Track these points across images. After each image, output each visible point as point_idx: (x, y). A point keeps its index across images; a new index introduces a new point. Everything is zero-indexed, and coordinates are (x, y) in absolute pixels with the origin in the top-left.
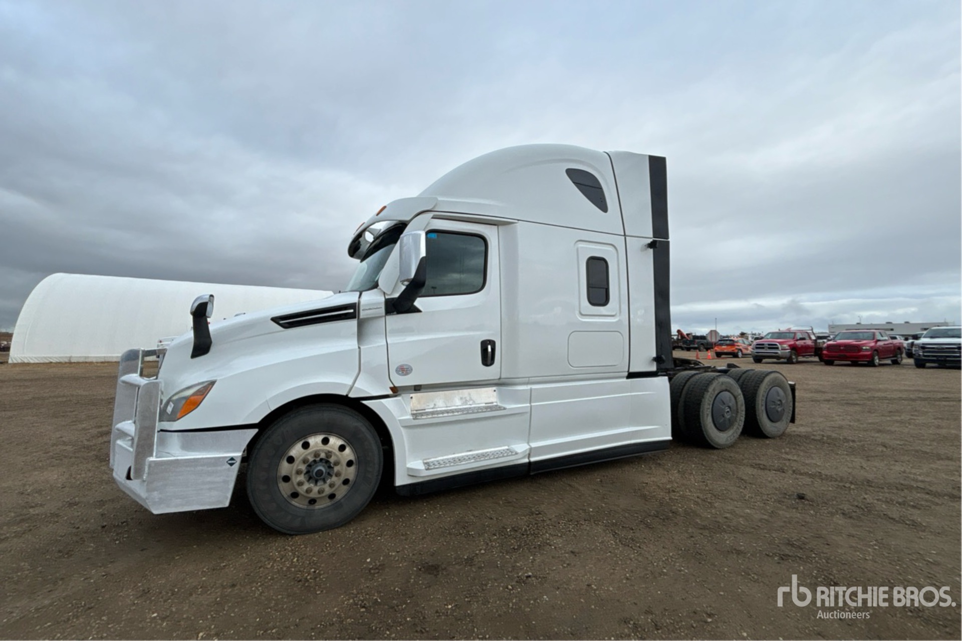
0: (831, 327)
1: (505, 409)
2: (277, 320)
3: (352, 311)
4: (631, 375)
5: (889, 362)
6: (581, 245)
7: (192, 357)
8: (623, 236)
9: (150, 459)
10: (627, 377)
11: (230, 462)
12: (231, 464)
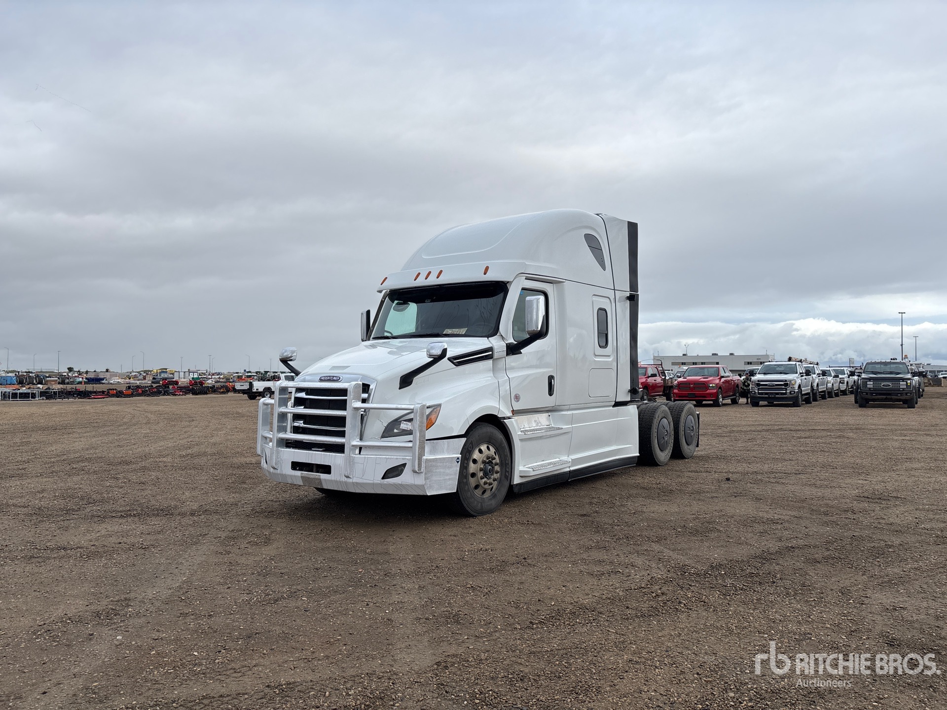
0: (655, 358)
1: (562, 428)
2: (452, 360)
3: (491, 353)
4: (617, 404)
5: (729, 401)
6: (595, 298)
7: (400, 389)
8: (614, 289)
9: (424, 457)
10: (614, 406)
11: (457, 460)
12: (458, 462)
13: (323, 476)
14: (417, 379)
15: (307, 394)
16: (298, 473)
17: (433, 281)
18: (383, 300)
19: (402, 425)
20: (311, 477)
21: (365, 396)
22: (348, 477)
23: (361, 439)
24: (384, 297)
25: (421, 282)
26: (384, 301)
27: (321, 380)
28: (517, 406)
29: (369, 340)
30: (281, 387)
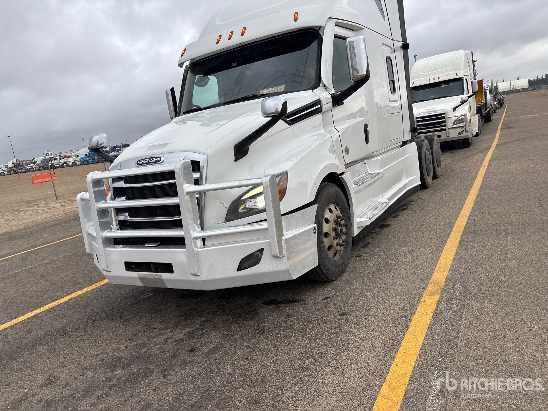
4: (404, 144)
6: (382, 47)
7: (235, 161)
8: (392, 40)
9: (284, 238)
10: (402, 146)
11: (314, 231)
12: (315, 233)
13: (165, 276)
14: (253, 147)
15: (126, 183)
16: (135, 274)
17: (237, 40)
18: (185, 75)
19: (248, 203)
20: (151, 277)
21: (197, 175)
22: (195, 275)
23: (202, 228)
24: (186, 72)
25: (225, 44)
26: (187, 75)
27: (139, 164)
28: (349, 159)
29: (179, 115)
30: (94, 180)
